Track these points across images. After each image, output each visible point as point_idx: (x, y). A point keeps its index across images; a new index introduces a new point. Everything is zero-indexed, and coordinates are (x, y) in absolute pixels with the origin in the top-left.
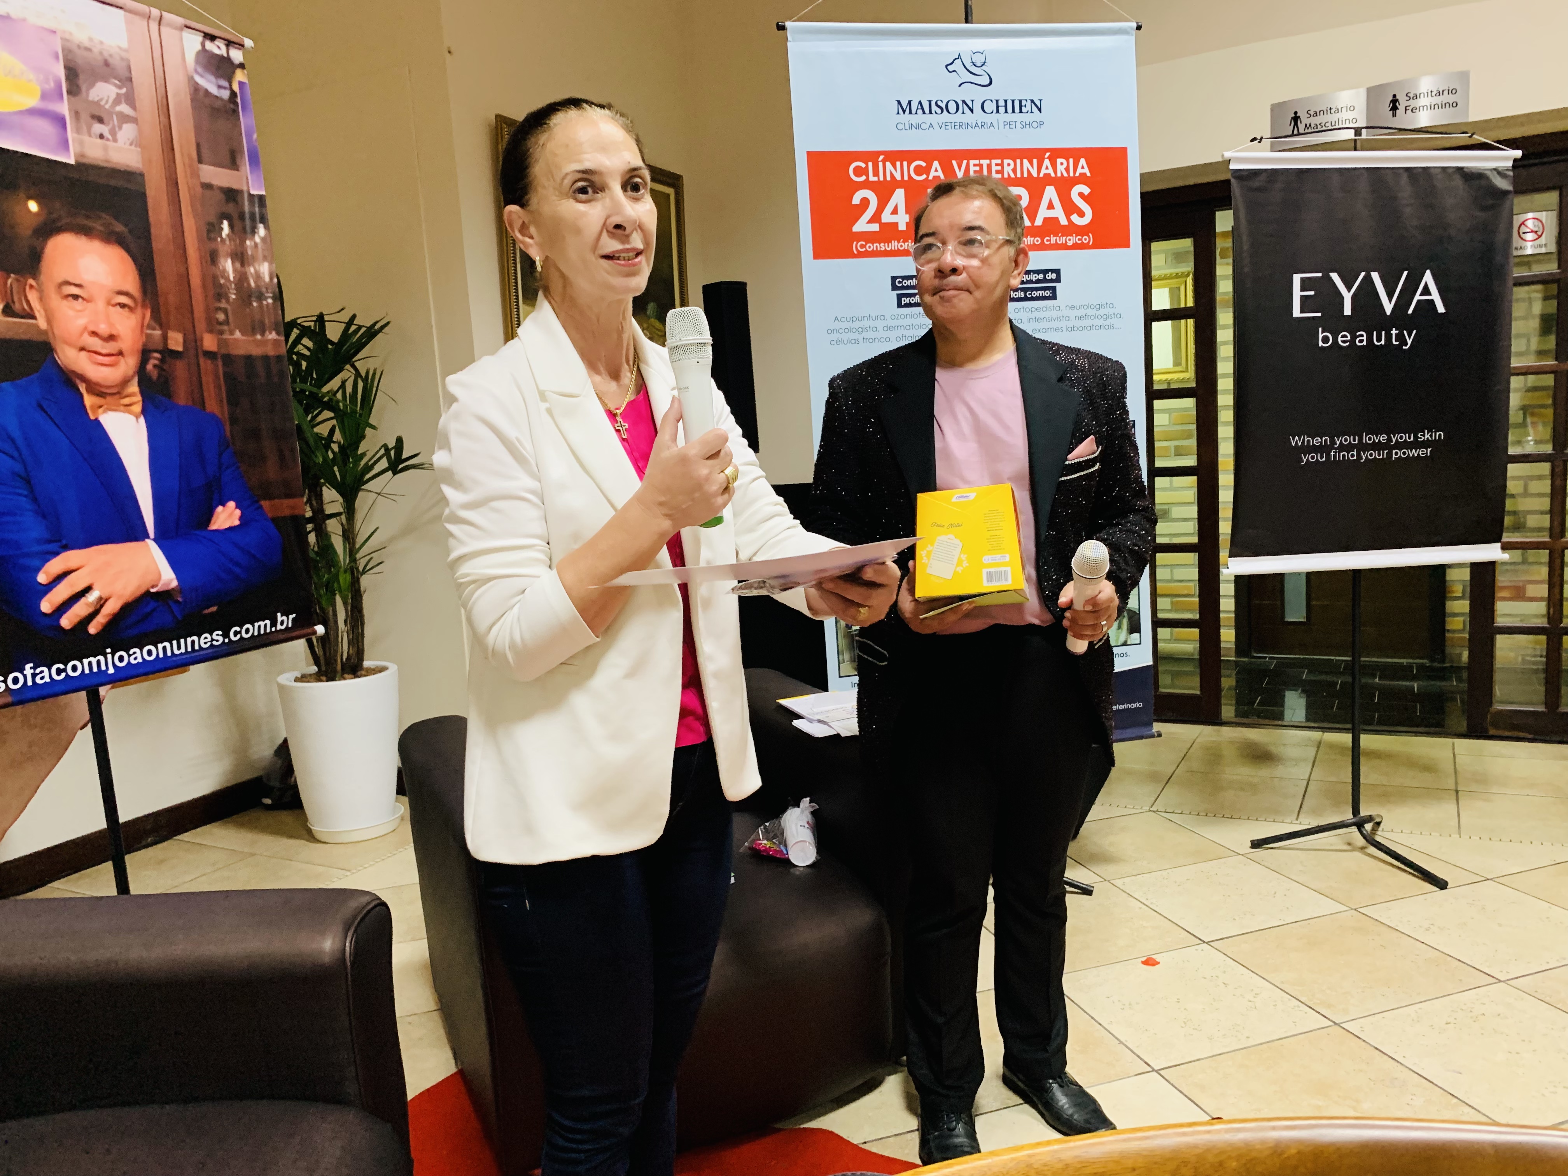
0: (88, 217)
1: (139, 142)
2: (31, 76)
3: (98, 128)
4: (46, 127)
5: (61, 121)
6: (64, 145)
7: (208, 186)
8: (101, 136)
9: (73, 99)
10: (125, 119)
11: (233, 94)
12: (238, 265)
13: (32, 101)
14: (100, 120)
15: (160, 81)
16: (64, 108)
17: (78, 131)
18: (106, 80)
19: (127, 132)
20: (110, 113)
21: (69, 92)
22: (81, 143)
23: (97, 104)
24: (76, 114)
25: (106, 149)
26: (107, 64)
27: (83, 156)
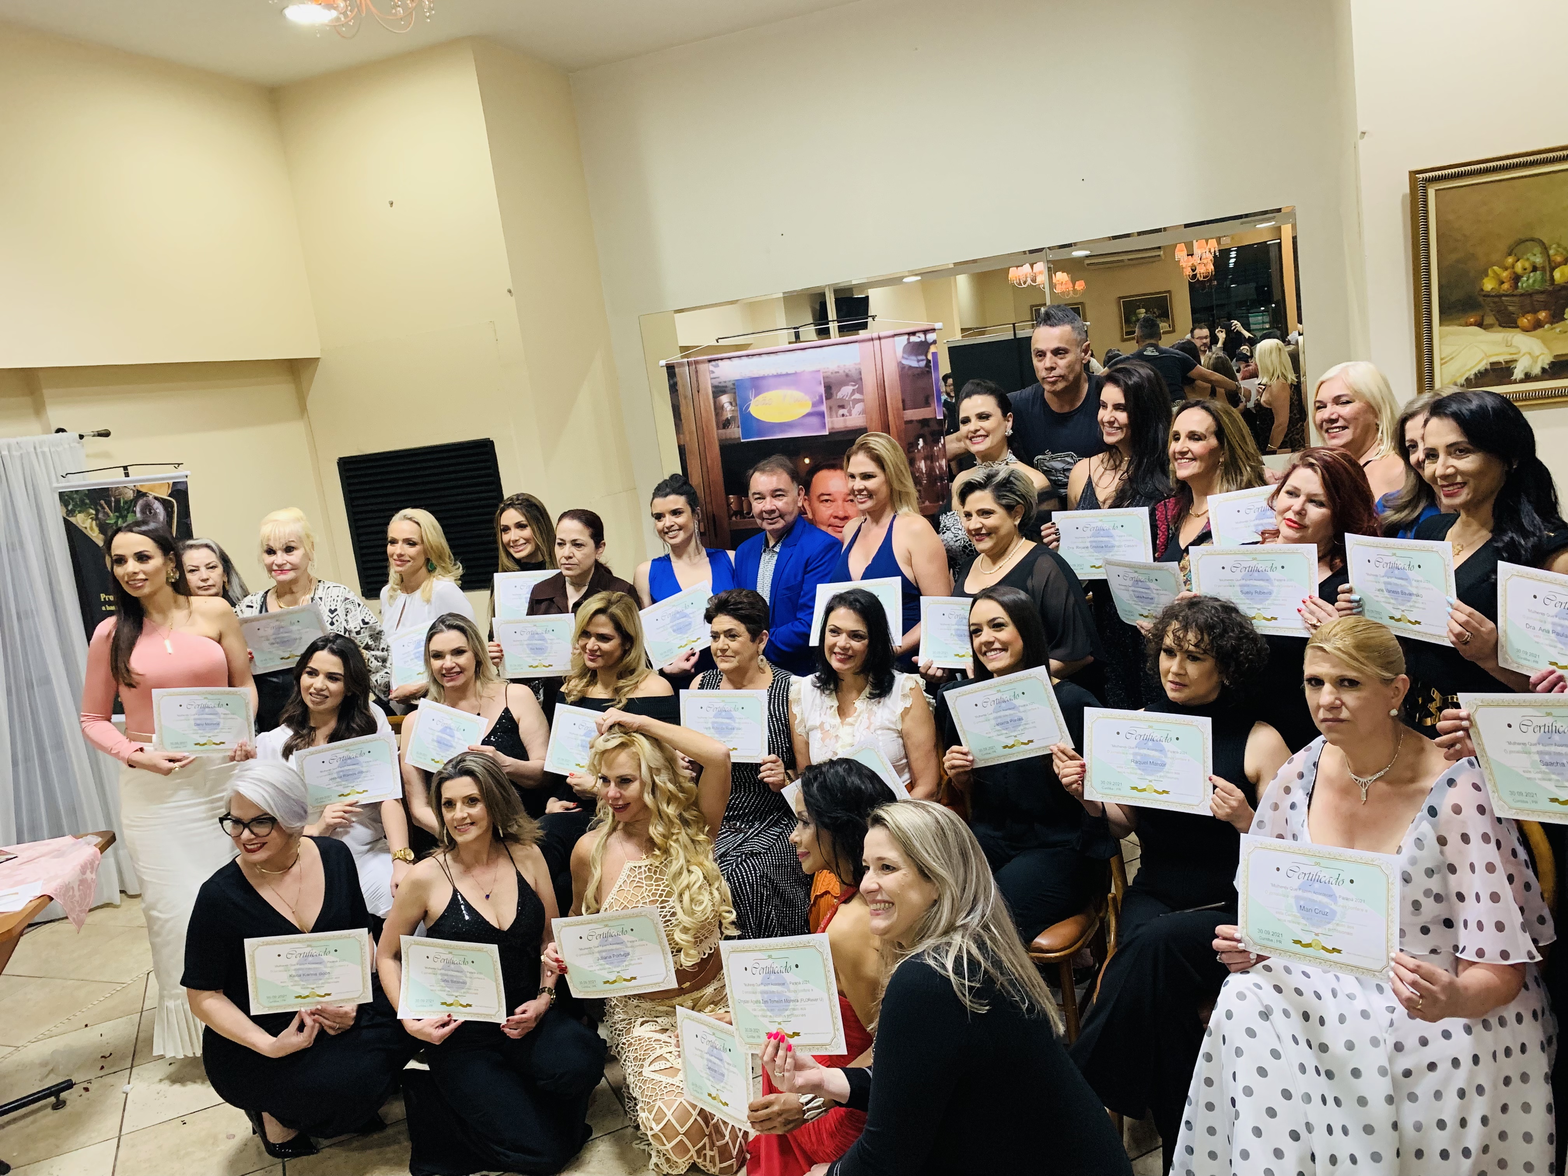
0: (834, 459)
1: (864, 412)
2: (807, 398)
3: (841, 411)
4: (815, 420)
5: (822, 415)
6: (824, 426)
7: (911, 422)
8: (843, 415)
9: (829, 401)
10: (859, 401)
11: (929, 361)
12: (929, 462)
13: (808, 409)
14: (842, 407)
15: (879, 372)
16: (824, 408)
17: (831, 416)
18: (848, 385)
19: (859, 407)
20: (849, 401)
21: (827, 399)
22: (832, 422)
23: (842, 399)
24: (830, 408)
25: (845, 421)
26: (847, 375)
27: (833, 428)
